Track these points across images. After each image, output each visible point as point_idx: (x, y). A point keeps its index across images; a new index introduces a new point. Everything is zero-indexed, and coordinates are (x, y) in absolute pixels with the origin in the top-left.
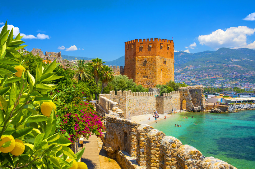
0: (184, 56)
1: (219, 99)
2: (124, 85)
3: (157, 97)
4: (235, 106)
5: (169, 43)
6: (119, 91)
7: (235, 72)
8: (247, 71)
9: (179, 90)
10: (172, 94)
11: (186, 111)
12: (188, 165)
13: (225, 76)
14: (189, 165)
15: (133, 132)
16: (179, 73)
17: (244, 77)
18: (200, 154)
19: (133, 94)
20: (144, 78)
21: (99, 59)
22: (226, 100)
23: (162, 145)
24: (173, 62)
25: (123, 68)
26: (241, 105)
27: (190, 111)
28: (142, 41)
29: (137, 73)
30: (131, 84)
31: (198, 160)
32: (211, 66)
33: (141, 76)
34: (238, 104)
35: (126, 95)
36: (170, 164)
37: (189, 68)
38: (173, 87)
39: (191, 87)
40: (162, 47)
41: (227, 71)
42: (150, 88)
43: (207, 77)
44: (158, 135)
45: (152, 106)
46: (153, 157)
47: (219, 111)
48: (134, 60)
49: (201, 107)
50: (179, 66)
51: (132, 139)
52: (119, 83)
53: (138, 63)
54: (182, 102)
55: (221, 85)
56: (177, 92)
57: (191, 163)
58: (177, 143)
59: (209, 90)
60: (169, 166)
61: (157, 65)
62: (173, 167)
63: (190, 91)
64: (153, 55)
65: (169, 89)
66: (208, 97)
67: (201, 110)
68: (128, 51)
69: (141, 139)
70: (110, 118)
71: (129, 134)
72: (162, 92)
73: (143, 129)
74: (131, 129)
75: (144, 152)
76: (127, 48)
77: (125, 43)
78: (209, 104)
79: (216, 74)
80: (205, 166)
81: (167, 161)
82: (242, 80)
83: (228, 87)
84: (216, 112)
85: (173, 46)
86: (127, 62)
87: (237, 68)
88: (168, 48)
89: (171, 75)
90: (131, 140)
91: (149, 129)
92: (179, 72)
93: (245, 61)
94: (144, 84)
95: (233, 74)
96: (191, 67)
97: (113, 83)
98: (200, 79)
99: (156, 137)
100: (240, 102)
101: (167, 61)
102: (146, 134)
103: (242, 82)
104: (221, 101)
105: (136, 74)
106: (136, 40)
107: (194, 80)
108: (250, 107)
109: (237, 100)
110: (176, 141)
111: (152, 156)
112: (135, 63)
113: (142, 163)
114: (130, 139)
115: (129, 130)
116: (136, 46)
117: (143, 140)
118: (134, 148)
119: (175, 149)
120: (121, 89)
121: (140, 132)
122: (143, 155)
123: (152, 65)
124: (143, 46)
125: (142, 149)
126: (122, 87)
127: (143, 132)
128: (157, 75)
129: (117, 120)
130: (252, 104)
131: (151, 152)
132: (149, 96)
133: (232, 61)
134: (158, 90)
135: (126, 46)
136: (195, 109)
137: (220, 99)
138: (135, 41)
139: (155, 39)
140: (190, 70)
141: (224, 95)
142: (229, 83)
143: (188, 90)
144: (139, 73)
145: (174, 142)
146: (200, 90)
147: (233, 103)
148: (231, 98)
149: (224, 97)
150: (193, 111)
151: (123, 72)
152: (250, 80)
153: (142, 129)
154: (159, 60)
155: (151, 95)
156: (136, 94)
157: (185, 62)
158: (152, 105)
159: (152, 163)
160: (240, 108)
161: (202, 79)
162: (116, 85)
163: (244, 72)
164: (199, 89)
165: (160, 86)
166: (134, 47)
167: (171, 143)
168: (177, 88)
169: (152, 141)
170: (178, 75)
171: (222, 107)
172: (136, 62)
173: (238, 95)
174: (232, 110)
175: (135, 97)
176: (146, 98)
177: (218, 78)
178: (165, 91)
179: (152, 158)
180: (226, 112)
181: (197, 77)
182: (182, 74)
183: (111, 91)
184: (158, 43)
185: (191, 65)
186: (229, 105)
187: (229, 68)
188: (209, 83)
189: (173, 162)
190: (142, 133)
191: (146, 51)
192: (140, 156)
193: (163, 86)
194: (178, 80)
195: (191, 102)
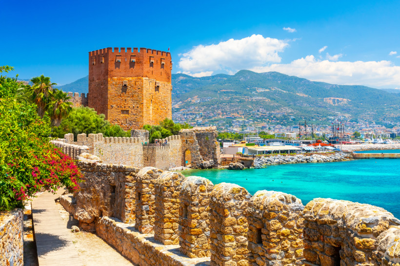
0: (185, 82)
1: (240, 148)
2: (91, 124)
3: (145, 145)
4: (264, 158)
5: (164, 56)
6: (82, 134)
7: (261, 109)
8: (278, 108)
9: (181, 133)
10: (169, 140)
11: (190, 167)
12: (230, 208)
13: (247, 114)
14: (231, 210)
15: (129, 182)
16: (178, 109)
17: (274, 117)
18: (245, 192)
19: (106, 140)
20: (123, 113)
21: (45, 77)
22: (250, 150)
23: (184, 190)
24: (170, 88)
25: (86, 97)
26: (271, 158)
27: (197, 168)
28: (120, 51)
29: (111, 106)
30: (101, 123)
31: (242, 200)
32: (226, 98)
33: (117, 110)
34: (266, 156)
35: (94, 140)
36: (198, 217)
37: (192, 101)
38: (171, 129)
39: (199, 128)
40: (152, 62)
41: (250, 107)
42: (134, 131)
43: (221, 117)
44: (174, 179)
45: (137, 160)
46: (167, 213)
47: (241, 167)
48: (105, 83)
49: (214, 161)
50: (178, 97)
51: (127, 193)
52: (80, 121)
53: (112, 88)
54: (184, 153)
55: (241, 129)
56: (177, 138)
57: (233, 206)
58: (206, 185)
59: (223, 136)
60: (195, 221)
61: (144, 92)
62: (202, 221)
63: (197, 135)
64: (137, 76)
65: (165, 132)
66: (224, 146)
67: (214, 166)
68: (94, 67)
69: (144, 190)
70: (85, 164)
71: (121, 187)
72: (153, 138)
73: (148, 173)
74: (124, 177)
75: (148, 211)
76: (93, 63)
77: (90, 53)
78: (226, 156)
79: (233, 112)
80: (257, 202)
81: (193, 212)
82: (270, 121)
83: (252, 132)
84: (236, 168)
85: (171, 62)
86: (93, 86)
87: (264, 102)
88: (162, 66)
89: (167, 110)
90: (124, 196)
91: (156, 173)
92: (177, 106)
93: (275, 92)
94: (122, 124)
95: (258, 111)
96: (196, 100)
97: (69, 121)
98: (210, 119)
99: (171, 181)
100: (269, 152)
101: (160, 86)
102: (151, 182)
103: (272, 123)
104: (243, 151)
105: (109, 107)
106: (109, 49)
107: (200, 120)
108: (284, 160)
109: (266, 150)
110: (206, 182)
111: (166, 211)
112: (107, 89)
113: (145, 229)
114: (122, 194)
115: (121, 180)
116: (109, 60)
117: (148, 192)
118: (129, 209)
119: (204, 194)
120: (84, 131)
121: (143, 179)
122: (146, 216)
123: (136, 92)
124: (120, 60)
125: (146, 206)
126: (86, 128)
127: (147, 179)
128: (144, 110)
129: (98, 166)
130: (287, 155)
131: (164, 206)
132: (133, 143)
133: (258, 91)
134: (146, 134)
135: (91, 58)
136: (205, 164)
137: (242, 148)
138: (108, 51)
139: (141, 49)
140: (195, 104)
141: (247, 143)
142: (253, 125)
143: (194, 134)
144: (114, 106)
145: (202, 182)
146: (212, 134)
147: (260, 155)
148: (258, 147)
149: (247, 145)
150: (202, 167)
151: (86, 102)
152: (282, 121)
153: (146, 173)
154: (148, 85)
155: (134, 142)
156: (110, 140)
157: (186, 91)
158: (137, 158)
159: (165, 223)
160: (270, 162)
161: (213, 119)
162: (76, 125)
163: (273, 108)
164: (211, 132)
165: (149, 127)
166: (105, 61)
167: (199, 185)
168: (177, 132)
169: (165, 188)
170: (175, 112)
171: (245, 160)
172: (109, 87)
173: (267, 142)
174: (259, 165)
175: (108, 144)
176: (127, 147)
177: (236, 118)
178: (157, 136)
179: (165, 214)
180: (251, 168)
181: (205, 116)
182: (182, 110)
183: (66, 135)
184: (146, 56)
185: (196, 97)
186: (255, 157)
187: (252, 102)
188: (223, 125)
189: (201, 214)
190: (146, 181)
191: (126, 68)
192: (143, 217)
193: (155, 127)
194: (176, 120)
195: (199, 153)
